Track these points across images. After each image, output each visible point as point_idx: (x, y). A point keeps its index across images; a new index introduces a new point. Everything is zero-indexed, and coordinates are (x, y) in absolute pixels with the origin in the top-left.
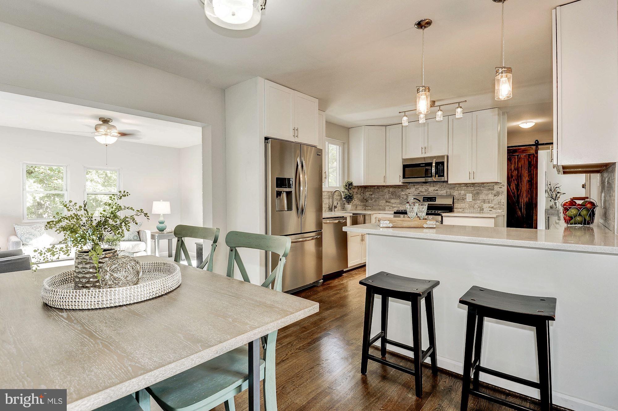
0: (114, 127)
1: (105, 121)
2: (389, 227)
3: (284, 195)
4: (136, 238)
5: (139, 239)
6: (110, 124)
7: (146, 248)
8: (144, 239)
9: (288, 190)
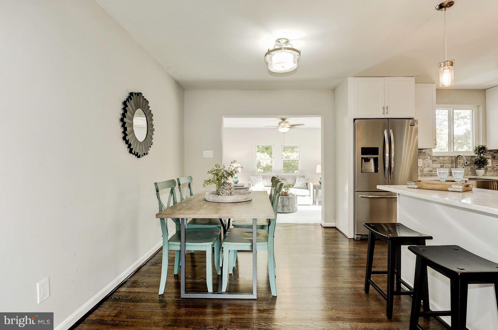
0: (287, 122)
1: (283, 120)
2: (415, 188)
3: (372, 161)
4: (305, 187)
5: (306, 188)
6: (286, 121)
7: (310, 194)
8: (309, 188)
9: (375, 156)
